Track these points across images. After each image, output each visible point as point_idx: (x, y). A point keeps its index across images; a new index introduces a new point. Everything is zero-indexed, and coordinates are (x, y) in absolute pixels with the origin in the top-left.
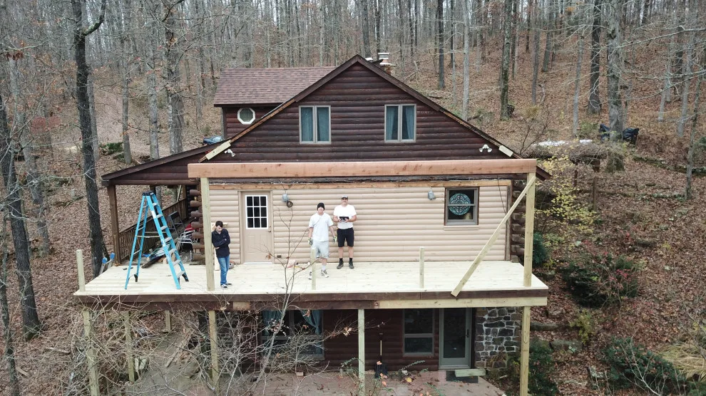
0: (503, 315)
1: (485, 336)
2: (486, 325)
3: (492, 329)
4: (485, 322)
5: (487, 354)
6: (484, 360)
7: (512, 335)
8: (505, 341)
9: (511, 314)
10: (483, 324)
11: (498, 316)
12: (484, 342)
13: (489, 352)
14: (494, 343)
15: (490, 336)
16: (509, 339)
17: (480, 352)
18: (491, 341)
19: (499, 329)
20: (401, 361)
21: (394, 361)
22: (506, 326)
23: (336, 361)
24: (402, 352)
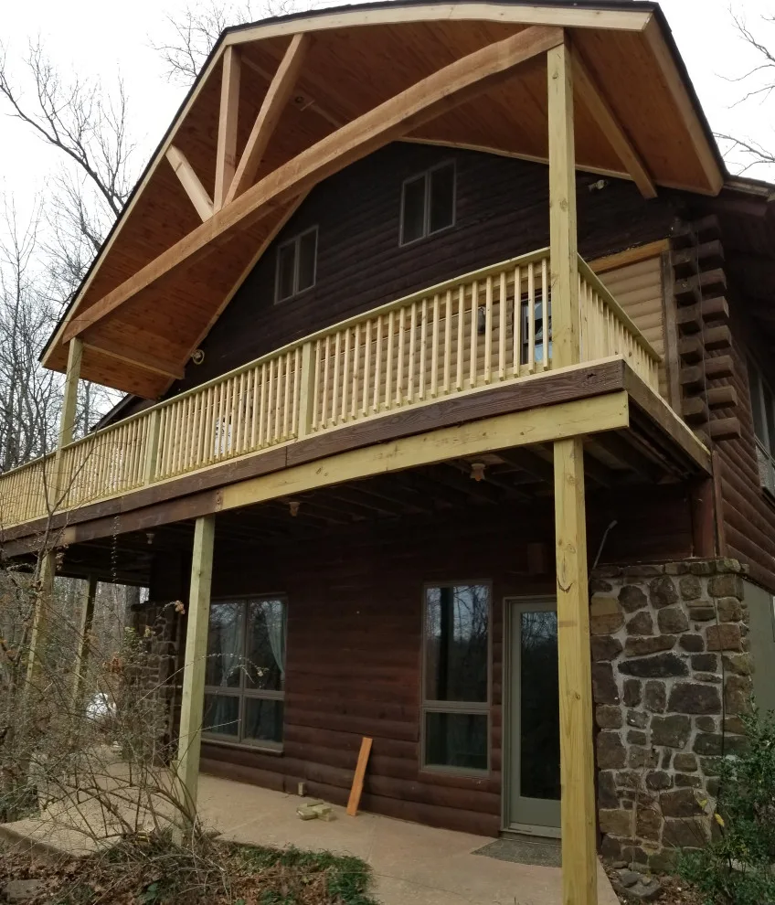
0: (678, 630)
1: (624, 710)
2: (625, 668)
3: (644, 682)
4: (621, 659)
5: (635, 781)
6: (628, 806)
7: (714, 708)
8: (695, 732)
9: (705, 626)
10: (615, 663)
11: (657, 633)
12: (624, 731)
13: (643, 773)
14: (657, 741)
15: (639, 709)
16: (706, 723)
17: (614, 772)
18: (648, 731)
19: (669, 684)
20: (414, 787)
21: (398, 783)
22: (693, 673)
23: (296, 763)
24: (415, 758)
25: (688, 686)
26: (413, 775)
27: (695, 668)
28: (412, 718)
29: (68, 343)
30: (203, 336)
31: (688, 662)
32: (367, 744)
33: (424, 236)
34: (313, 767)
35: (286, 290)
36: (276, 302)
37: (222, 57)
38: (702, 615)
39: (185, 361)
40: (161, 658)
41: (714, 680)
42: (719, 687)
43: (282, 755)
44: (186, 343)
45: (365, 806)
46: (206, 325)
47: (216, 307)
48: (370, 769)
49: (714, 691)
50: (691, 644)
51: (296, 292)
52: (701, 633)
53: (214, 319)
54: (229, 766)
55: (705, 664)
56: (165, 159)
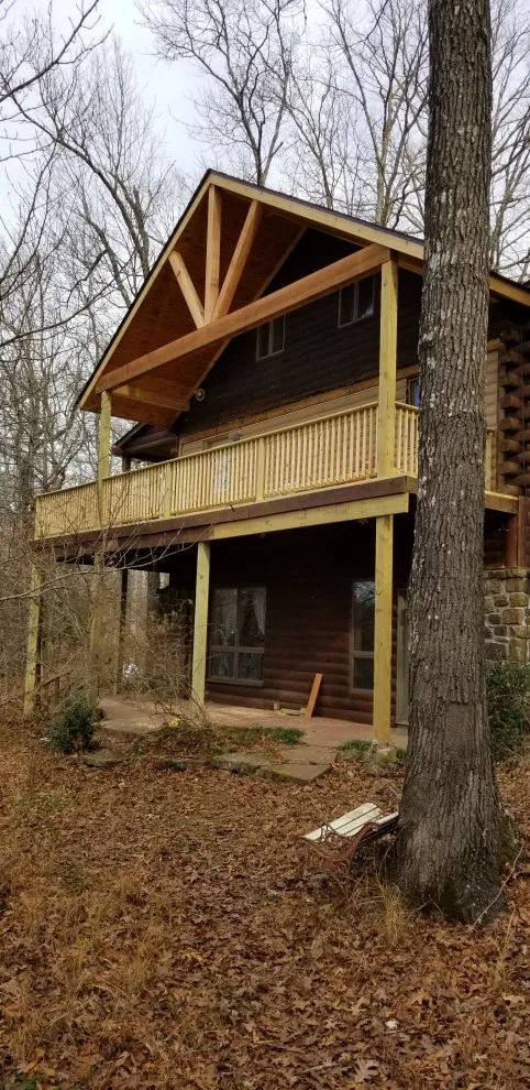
0: (488, 611)
9: (502, 609)
20: (347, 701)
21: (337, 699)
22: (495, 637)
23: (273, 691)
24: (347, 685)
25: (492, 644)
26: (345, 694)
27: (496, 634)
28: (345, 661)
29: (100, 394)
30: (203, 377)
31: (492, 631)
32: (319, 677)
33: (354, 321)
34: (285, 693)
35: (264, 351)
36: (257, 359)
37: (207, 192)
38: (501, 603)
39: (188, 397)
40: (180, 627)
41: (506, 641)
42: (507, 645)
43: (263, 687)
44: (190, 384)
45: (315, 714)
46: (204, 369)
47: (213, 356)
48: (321, 692)
49: (503, 646)
50: (495, 620)
51: (271, 354)
52: (500, 614)
53: (211, 365)
54: (229, 696)
55: (501, 632)
56: (168, 262)
